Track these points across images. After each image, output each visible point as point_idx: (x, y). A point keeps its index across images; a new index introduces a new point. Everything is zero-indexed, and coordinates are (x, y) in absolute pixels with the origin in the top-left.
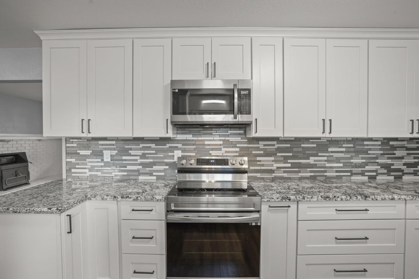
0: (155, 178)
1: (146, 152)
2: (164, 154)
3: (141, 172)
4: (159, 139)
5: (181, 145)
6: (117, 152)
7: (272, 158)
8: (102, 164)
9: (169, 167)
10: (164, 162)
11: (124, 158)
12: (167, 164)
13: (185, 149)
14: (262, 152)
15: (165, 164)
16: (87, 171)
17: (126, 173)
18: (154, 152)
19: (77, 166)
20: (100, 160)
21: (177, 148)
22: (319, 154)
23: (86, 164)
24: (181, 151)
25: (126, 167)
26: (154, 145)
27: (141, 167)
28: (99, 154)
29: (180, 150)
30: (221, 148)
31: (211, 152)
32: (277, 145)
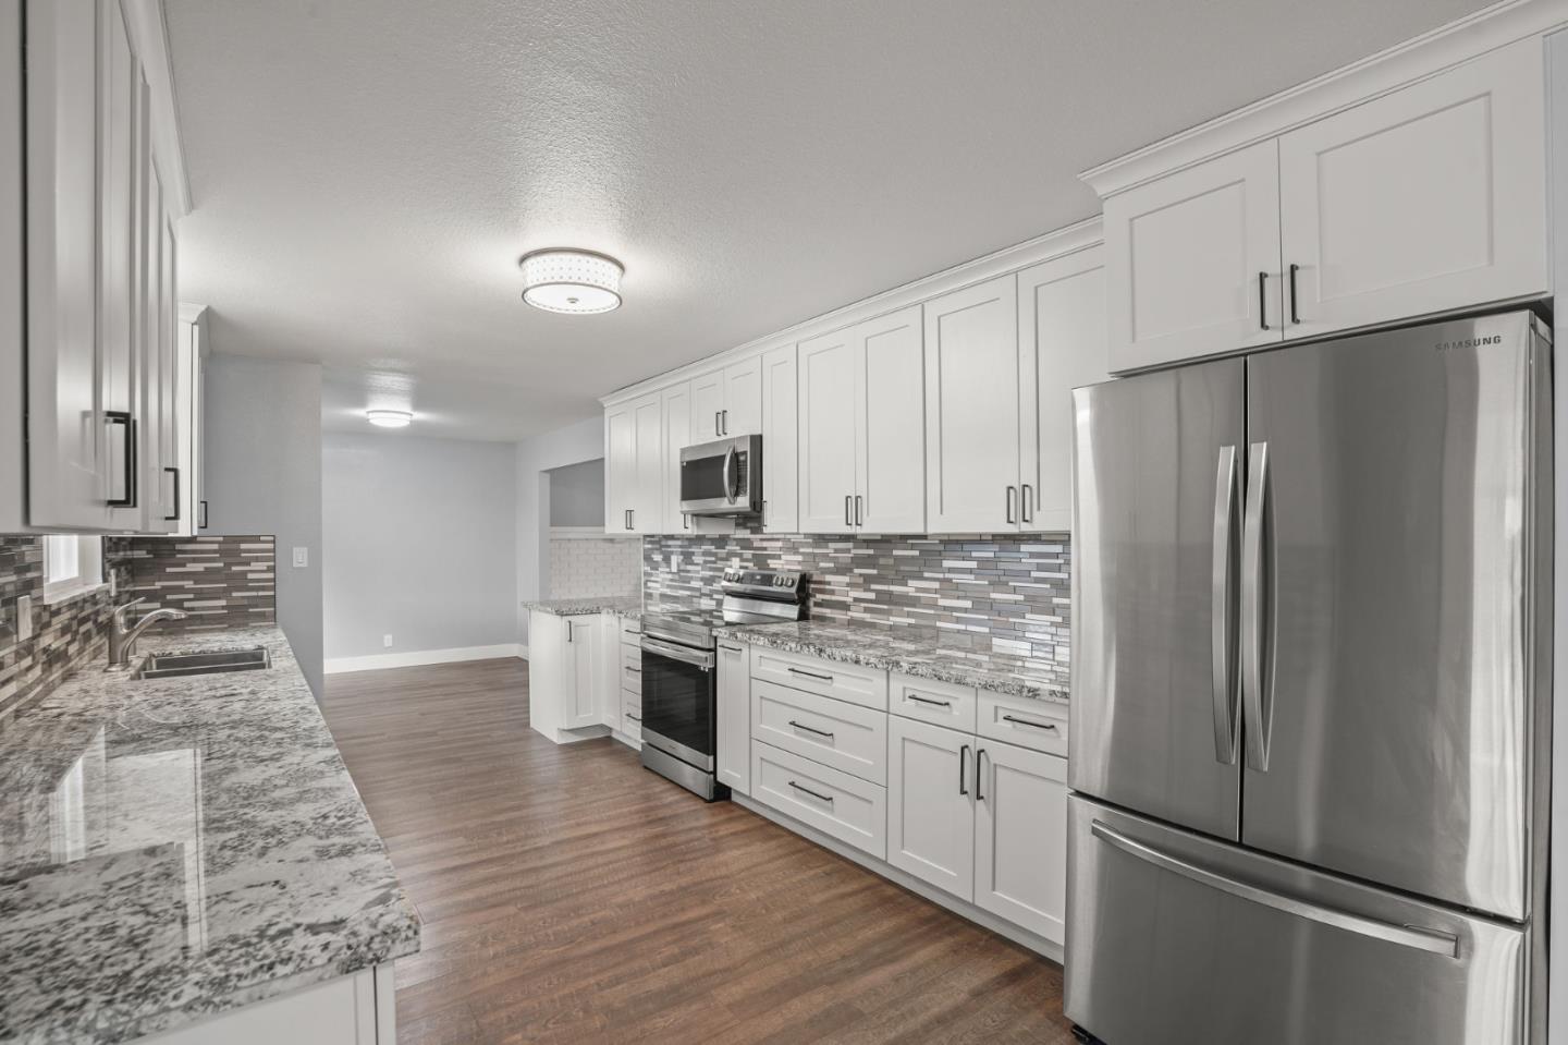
3: (703, 591)
6: (682, 557)
7: (847, 579)
8: (670, 576)
11: (688, 568)
16: (659, 585)
17: (688, 593)
19: (652, 579)
20: (669, 570)
21: (734, 552)
22: (925, 574)
23: (657, 575)
25: (690, 583)
27: (702, 583)
28: (668, 559)
30: (780, 555)
31: (769, 561)
32: (853, 551)
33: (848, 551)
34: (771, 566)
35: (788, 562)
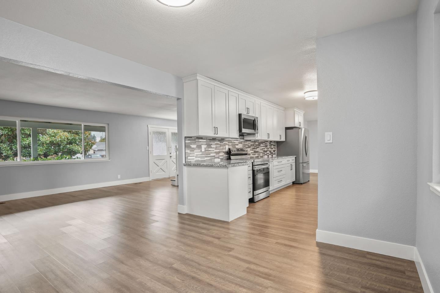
0: (220, 159)
1: (217, 146)
2: (223, 147)
3: (216, 157)
6: (206, 146)
7: (250, 149)
8: (201, 153)
9: (224, 154)
11: (209, 149)
12: (223, 152)
16: (194, 157)
17: (210, 158)
18: (219, 146)
19: (190, 155)
20: (200, 151)
21: (226, 144)
22: (259, 147)
23: (193, 154)
24: (228, 145)
25: (210, 154)
26: (219, 142)
27: (215, 154)
28: (199, 147)
31: (236, 146)
33: (250, 143)
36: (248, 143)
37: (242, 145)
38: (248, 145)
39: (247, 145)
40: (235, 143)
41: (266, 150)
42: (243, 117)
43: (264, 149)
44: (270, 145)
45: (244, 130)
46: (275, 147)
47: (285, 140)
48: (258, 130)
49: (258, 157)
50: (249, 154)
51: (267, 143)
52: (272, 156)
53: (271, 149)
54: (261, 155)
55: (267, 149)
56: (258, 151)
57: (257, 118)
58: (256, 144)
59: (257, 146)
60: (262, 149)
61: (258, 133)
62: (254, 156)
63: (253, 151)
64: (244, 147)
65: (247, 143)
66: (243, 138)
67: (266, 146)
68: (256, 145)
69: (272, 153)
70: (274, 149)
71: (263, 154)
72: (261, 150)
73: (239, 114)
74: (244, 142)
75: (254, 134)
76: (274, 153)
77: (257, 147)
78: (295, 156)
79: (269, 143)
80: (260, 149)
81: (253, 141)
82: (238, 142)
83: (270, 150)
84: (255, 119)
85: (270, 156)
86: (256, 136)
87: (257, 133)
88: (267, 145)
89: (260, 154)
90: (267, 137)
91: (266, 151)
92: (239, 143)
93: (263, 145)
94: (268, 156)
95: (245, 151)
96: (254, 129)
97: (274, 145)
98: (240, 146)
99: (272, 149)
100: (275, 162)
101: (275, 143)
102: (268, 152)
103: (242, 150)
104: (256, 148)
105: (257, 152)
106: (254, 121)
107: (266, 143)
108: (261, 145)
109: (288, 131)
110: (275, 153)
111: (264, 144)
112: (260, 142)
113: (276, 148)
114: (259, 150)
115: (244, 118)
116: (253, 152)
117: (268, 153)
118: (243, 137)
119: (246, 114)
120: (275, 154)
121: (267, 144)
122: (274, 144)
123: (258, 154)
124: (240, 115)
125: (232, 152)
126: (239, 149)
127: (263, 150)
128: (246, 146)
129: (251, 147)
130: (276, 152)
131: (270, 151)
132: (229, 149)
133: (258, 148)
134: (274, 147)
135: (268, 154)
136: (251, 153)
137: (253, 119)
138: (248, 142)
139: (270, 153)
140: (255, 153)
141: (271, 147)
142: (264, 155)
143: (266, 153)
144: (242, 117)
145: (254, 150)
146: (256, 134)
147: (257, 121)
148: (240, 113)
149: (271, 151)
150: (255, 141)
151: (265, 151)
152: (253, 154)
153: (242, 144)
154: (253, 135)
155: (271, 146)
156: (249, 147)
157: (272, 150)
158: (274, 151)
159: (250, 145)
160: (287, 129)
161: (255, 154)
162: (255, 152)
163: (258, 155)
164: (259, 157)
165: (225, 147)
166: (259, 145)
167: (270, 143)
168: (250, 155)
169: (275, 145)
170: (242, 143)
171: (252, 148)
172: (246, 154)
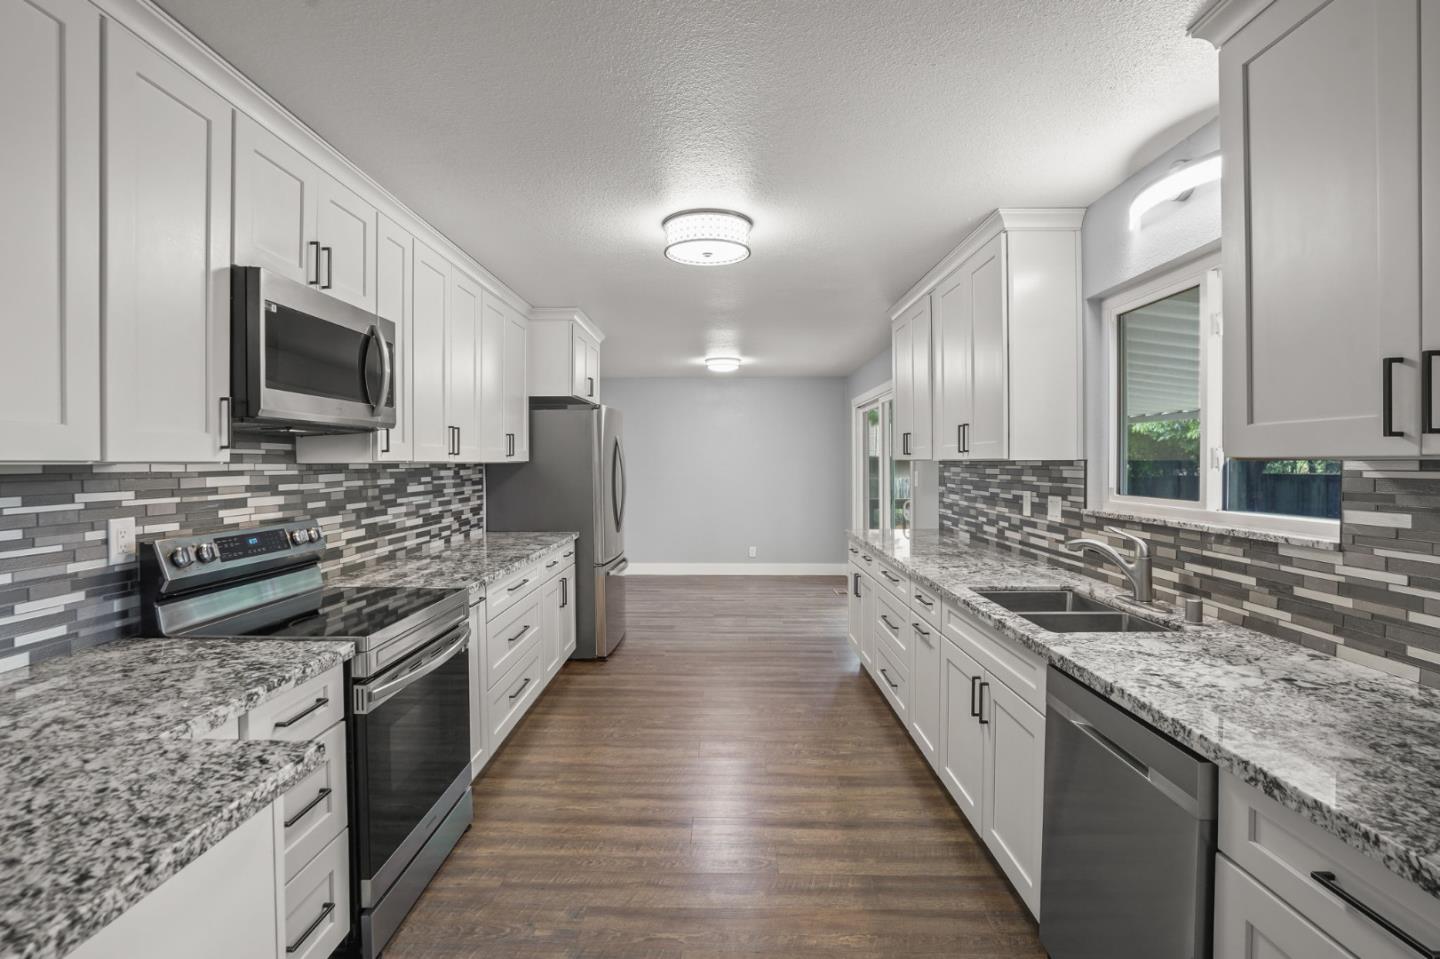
0: (23, 659)
2: (66, 538)
4: (40, 471)
5: (131, 495)
7: (338, 519)
9: (88, 596)
10: (65, 577)
12: (75, 583)
13: (146, 510)
14: (322, 504)
15: (68, 583)
18: (17, 535)
21: (117, 510)
24: (133, 519)
26: (17, 500)
29: (131, 516)
30: (245, 499)
31: (222, 513)
32: (346, 484)
33: (339, 484)
34: (227, 521)
35: (259, 510)
36: (329, 484)
37: (280, 500)
38: (326, 497)
39: (315, 496)
40: (215, 491)
41: (435, 510)
42: (270, 294)
43: (428, 506)
44: (455, 485)
45: (278, 403)
46: (481, 490)
47: (527, 460)
48: (391, 402)
49: (391, 556)
50: (336, 554)
51: (443, 473)
52: (467, 535)
53: (461, 501)
54: (411, 543)
55: (441, 504)
56: (394, 525)
57: (390, 326)
58: (380, 482)
59: (386, 497)
60: (413, 509)
61: (393, 426)
62: (369, 557)
63: (360, 527)
64: (298, 515)
65: (320, 483)
66: (290, 457)
67: (438, 491)
68: (384, 490)
69: (467, 522)
70: (474, 503)
71: (419, 535)
72: (407, 514)
73: (234, 271)
74: (299, 479)
75: (367, 431)
76: (474, 520)
77: (384, 503)
78: (575, 537)
79: (451, 473)
80: (403, 509)
81: (357, 471)
82: (245, 481)
83: (455, 507)
84: (373, 331)
85: (457, 539)
86: (382, 444)
87: (390, 425)
88: (444, 486)
89: (404, 539)
90: (446, 448)
91: (439, 518)
92: (248, 489)
93: (421, 488)
94: (448, 540)
95: (295, 543)
96: (366, 400)
97: (475, 483)
98: (257, 512)
99: (467, 500)
100: (494, 593)
101: (481, 472)
102: (447, 521)
103: (271, 539)
104: (377, 506)
105: (389, 528)
106: (368, 342)
107: (435, 474)
108: (411, 489)
109: (543, 414)
110: (481, 520)
111: (428, 479)
112: (402, 469)
113: (484, 493)
114: (396, 516)
115: (280, 308)
116: (362, 532)
117: (448, 528)
118: (288, 447)
119: (303, 282)
120: (478, 526)
121: (442, 478)
122: (475, 477)
123: (391, 542)
124: (243, 281)
125: (169, 574)
126: (243, 538)
127: (422, 512)
128: (311, 505)
129: (350, 507)
130: (483, 514)
131: (457, 515)
132: (145, 549)
133: (393, 504)
134: (474, 491)
135: (444, 534)
136: (349, 541)
137: (365, 331)
138: (323, 478)
139: (456, 526)
140: (372, 541)
141: (462, 493)
142: (427, 538)
143: (434, 528)
144: (265, 294)
145: (364, 522)
146: (381, 433)
147: (390, 346)
148: (240, 262)
149: (462, 512)
150: (375, 470)
151: (429, 520)
152: (359, 550)
153: (275, 492)
154: (359, 436)
155: (459, 490)
156: (334, 509)
157: (466, 507)
158: (476, 511)
159: (338, 493)
160: (537, 403)
161: (374, 546)
162: (373, 531)
163: (391, 548)
164: (401, 554)
165: (99, 535)
166: (399, 488)
167: (457, 473)
168: (341, 556)
169: (480, 482)
170: (282, 488)
171: (354, 511)
172: (310, 562)
